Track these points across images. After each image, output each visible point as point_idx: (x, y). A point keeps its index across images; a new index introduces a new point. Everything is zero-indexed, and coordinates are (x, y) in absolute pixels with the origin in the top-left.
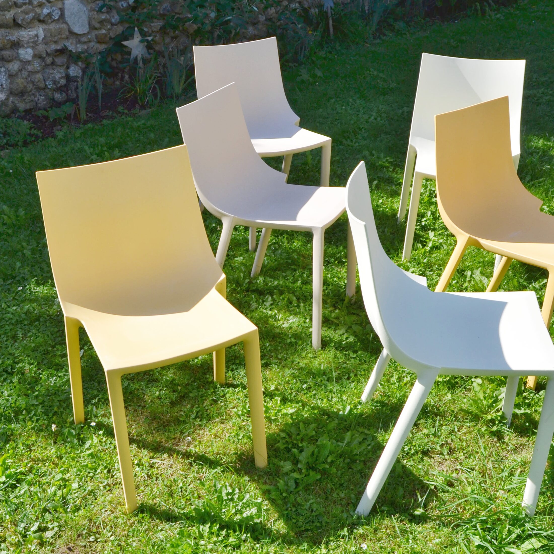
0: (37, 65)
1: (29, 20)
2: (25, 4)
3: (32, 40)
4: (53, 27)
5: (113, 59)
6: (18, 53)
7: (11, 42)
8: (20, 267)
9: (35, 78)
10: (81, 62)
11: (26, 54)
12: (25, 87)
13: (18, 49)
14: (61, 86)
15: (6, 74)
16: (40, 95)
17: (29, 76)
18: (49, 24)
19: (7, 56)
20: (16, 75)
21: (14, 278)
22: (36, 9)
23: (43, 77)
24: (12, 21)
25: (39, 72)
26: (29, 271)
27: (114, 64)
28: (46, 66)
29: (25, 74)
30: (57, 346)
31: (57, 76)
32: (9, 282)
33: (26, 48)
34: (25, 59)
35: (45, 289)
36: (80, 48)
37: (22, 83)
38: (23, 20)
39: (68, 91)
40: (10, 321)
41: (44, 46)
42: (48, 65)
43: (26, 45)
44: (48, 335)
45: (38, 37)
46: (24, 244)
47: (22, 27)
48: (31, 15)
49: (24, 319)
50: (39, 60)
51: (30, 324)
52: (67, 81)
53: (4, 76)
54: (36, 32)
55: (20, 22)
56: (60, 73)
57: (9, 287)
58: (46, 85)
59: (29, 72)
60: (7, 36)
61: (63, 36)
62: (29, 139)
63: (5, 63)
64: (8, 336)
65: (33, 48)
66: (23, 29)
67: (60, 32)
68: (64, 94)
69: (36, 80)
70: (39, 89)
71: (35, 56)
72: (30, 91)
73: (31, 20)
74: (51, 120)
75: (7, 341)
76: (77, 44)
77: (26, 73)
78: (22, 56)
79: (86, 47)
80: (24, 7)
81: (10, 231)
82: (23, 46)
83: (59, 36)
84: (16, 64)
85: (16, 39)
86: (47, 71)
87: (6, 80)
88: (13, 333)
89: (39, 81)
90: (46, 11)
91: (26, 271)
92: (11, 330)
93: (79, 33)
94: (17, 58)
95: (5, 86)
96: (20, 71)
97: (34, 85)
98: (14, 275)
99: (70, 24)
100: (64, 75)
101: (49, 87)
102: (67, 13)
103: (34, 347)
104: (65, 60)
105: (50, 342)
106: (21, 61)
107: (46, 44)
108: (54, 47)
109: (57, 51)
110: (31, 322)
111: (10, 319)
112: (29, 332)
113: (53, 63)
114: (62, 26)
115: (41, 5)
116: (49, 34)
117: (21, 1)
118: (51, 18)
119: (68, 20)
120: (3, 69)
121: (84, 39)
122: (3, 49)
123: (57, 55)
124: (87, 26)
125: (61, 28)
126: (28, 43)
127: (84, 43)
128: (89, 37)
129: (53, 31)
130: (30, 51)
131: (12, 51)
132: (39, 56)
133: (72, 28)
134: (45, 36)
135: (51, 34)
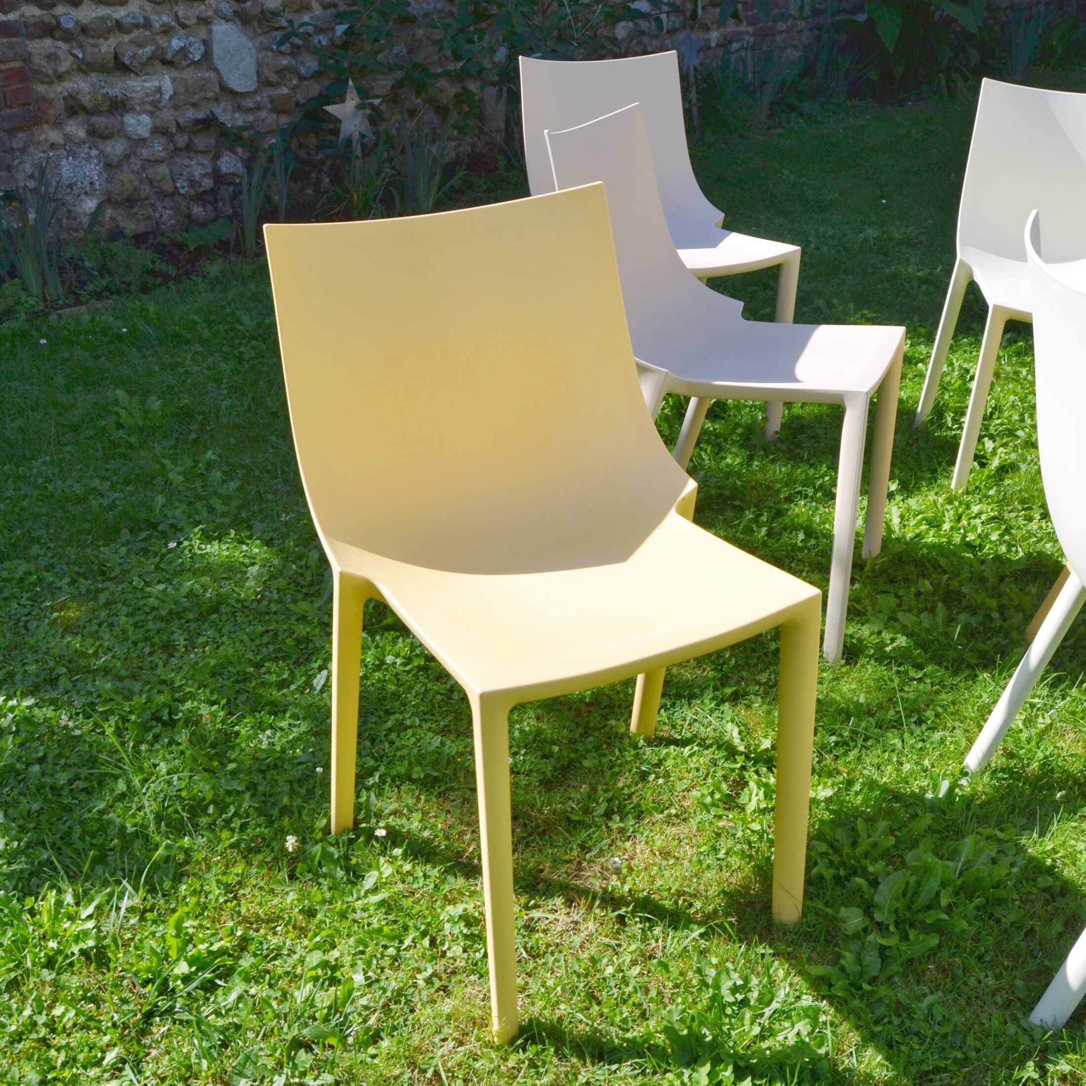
0: (158, 148)
1: (144, 59)
2: (136, 26)
3: (151, 99)
4: (189, 74)
5: (301, 146)
6: (123, 123)
7: (111, 100)
8: (164, 506)
9: (156, 173)
10: (243, 146)
11: (138, 125)
12: (136, 189)
13: (122, 116)
14: (204, 192)
15: (100, 161)
16: (164, 207)
17: (143, 169)
18: (183, 69)
19: (102, 127)
20: (119, 165)
21: (154, 526)
22: (158, 38)
23: (171, 172)
24: (110, 58)
25: (162, 162)
26: (184, 512)
27: (303, 154)
28: (177, 150)
29: (136, 164)
30: (266, 664)
31: (198, 172)
32: (143, 535)
33: (139, 113)
34: (136, 134)
35: (224, 548)
36: (240, 119)
37: (131, 182)
38: (133, 57)
39: (216, 200)
40: (154, 613)
41: (172, 111)
42: (180, 150)
43: (138, 108)
44: (242, 641)
45: (161, 94)
46: (167, 462)
47: (132, 71)
48: (149, 49)
49: (185, 610)
50: (163, 140)
51: (198, 620)
52: (215, 183)
53: (95, 165)
54: (157, 84)
55: (126, 60)
56: (203, 165)
57: (144, 545)
58: (176, 188)
59: (145, 160)
60: (102, 87)
61: (210, 94)
62: (151, 281)
63: (97, 140)
64: (153, 645)
65: (151, 114)
66: (133, 75)
67: (203, 86)
68: (210, 208)
69: (158, 177)
70: (163, 195)
71: (155, 130)
72: (146, 199)
73: (149, 59)
74: (192, 249)
75: (151, 654)
76: (234, 112)
77: (139, 163)
78: (128, 129)
79: (251, 119)
80: (136, 33)
81: (133, 440)
82: (133, 109)
83: (202, 94)
84: (119, 144)
85: (119, 94)
86: (179, 160)
87: (100, 174)
88: (165, 638)
89: (163, 179)
90: (176, 43)
91: (177, 512)
92: (159, 631)
93: (239, 90)
94: (121, 132)
95: (97, 186)
96: (127, 157)
97: (152, 186)
98: (153, 520)
99: (222, 72)
100: (209, 170)
101: (182, 191)
102: (217, 51)
103: (214, 667)
104: (213, 141)
105: (249, 655)
106: (129, 138)
107: (176, 107)
108: (190, 114)
109: (197, 122)
110: (201, 615)
111: (153, 609)
112: (199, 634)
113: (189, 147)
114: (208, 74)
115: (167, 31)
116: (182, 89)
117: (129, 20)
118: (186, 57)
119: (218, 63)
120: (94, 152)
121: (248, 103)
122: (94, 112)
123: (198, 131)
124: (255, 79)
125: (204, 79)
126: (142, 104)
127: (249, 110)
128: (258, 99)
129: (189, 83)
130: (147, 119)
131: (111, 118)
132: (164, 131)
133: (225, 79)
134: (175, 93)
135: (186, 90)
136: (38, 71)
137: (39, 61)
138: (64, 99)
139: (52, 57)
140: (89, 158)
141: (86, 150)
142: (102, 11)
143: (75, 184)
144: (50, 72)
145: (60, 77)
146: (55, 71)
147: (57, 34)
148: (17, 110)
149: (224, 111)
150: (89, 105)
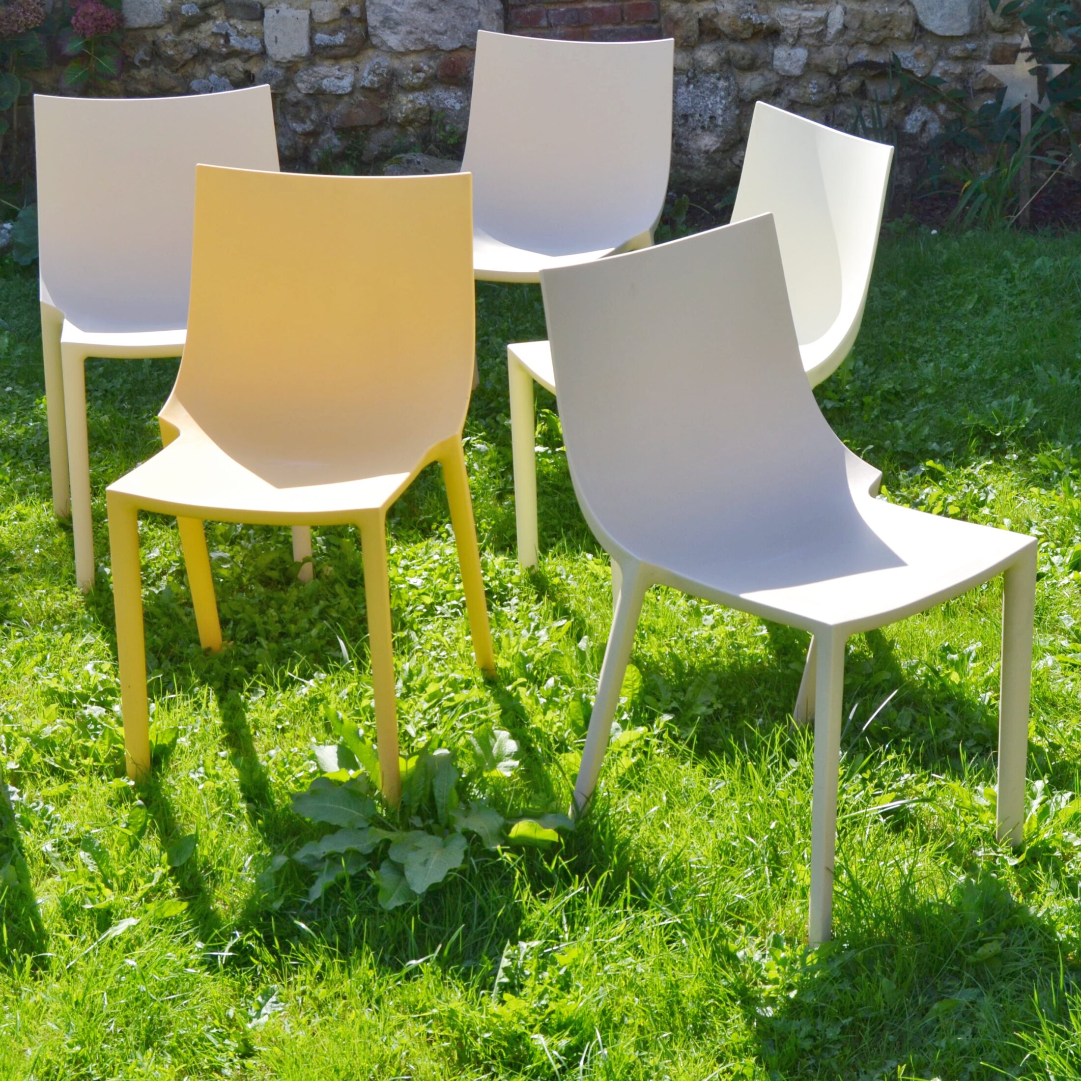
0: (813, 89)
3: (811, 30)
6: (773, 54)
7: (754, 25)
11: (787, 60)
13: (775, 46)
15: (729, 95)
19: (739, 56)
25: (817, 107)
28: (841, 96)
33: (793, 46)
34: (784, 71)
42: (846, 95)
43: (791, 40)
45: (827, 26)
50: (824, 81)
53: (722, 98)
54: (821, 14)
59: (794, 102)
60: (747, 12)
61: (897, 34)
63: (731, 71)
65: (811, 48)
67: (887, 23)
71: (808, 66)
78: (776, 63)
82: (785, 41)
83: (884, 33)
87: (726, 109)
93: (939, 32)
94: (768, 64)
95: (719, 122)
99: (918, 9)
106: (774, 73)
108: (863, 54)
109: (868, 65)
113: (862, 92)
114: (902, 9)
116: (856, 24)
120: (722, 84)
121: (956, 50)
122: (734, 40)
123: (874, 77)
124: (966, 20)
125: (892, 15)
126: (799, 36)
127: (957, 59)
128: (970, 46)
129: (869, 17)
130: (801, 54)
131: (758, 47)
132: (823, 70)
133: (921, 17)
134: (845, 27)
135: (862, 25)
138: (700, 21)
140: (714, 89)
141: (713, 80)
143: (692, 115)
148: (635, 26)
149: (917, 56)
150: (727, 30)
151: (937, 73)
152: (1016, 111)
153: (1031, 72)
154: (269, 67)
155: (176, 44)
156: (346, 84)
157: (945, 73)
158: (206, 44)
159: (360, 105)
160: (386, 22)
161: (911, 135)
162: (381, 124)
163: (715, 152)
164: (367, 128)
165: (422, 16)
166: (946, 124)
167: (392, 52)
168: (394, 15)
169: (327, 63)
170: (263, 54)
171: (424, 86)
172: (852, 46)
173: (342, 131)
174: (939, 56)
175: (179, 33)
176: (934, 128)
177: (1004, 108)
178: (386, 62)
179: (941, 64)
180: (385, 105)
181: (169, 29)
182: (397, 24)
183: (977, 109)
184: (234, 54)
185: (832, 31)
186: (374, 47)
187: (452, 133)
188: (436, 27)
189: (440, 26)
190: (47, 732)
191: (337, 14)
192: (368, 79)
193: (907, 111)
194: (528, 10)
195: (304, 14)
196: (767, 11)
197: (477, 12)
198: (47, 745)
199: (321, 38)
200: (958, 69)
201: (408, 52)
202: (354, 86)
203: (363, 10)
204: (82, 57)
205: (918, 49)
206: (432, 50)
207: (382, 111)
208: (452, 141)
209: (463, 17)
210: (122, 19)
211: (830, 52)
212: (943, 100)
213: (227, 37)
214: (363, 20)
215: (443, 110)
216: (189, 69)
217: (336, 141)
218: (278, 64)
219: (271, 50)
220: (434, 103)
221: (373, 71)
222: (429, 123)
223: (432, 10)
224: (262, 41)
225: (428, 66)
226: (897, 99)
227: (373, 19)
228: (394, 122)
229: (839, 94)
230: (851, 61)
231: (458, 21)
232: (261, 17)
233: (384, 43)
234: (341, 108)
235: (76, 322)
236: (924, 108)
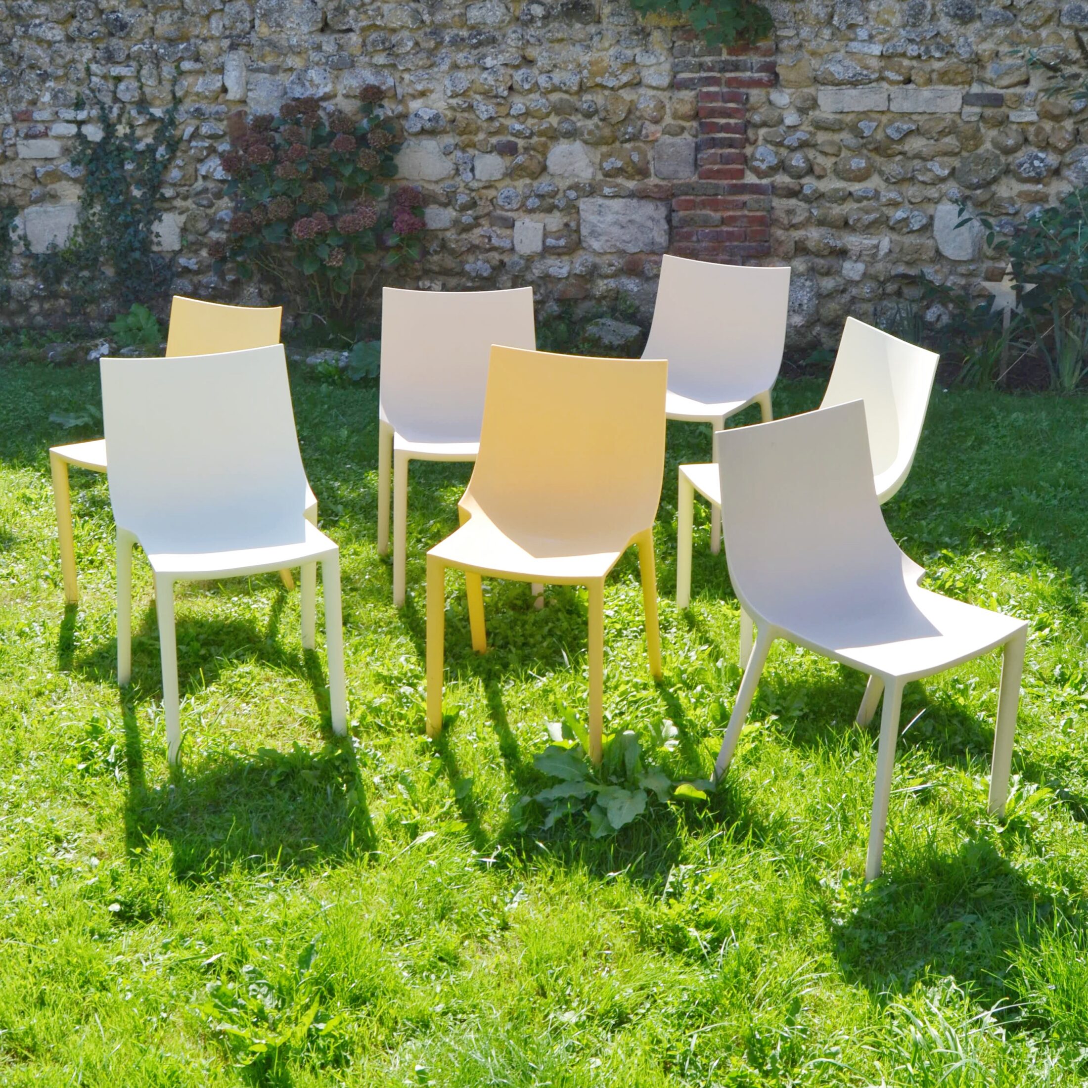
0: (867, 290)
1: (867, 223)
2: (867, 198)
3: (868, 252)
4: (907, 239)
6: (842, 266)
7: (831, 247)
11: (851, 270)
13: (842, 261)
15: (812, 290)
18: (902, 234)
19: (820, 266)
20: (830, 296)
22: (884, 209)
23: (874, 310)
24: (841, 219)
25: (869, 301)
33: (856, 261)
34: (850, 277)
37: (835, 310)
38: (859, 219)
42: (889, 295)
43: (855, 258)
45: (878, 251)
47: (855, 230)
48: (874, 216)
50: (874, 285)
54: (875, 242)
55: (852, 222)
59: (853, 297)
60: (828, 238)
61: (924, 257)
63: (817, 275)
65: (867, 264)
66: (857, 233)
67: (918, 250)
71: (867, 276)
73: (873, 223)
77: (848, 298)
78: (844, 272)
80: (865, 203)
82: (851, 258)
83: (915, 256)
84: (832, 281)
85: (839, 245)
87: (810, 300)
90: (900, 214)
93: (952, 258)
94: (839, 272)
95: (805, 307)
99: (939, 242)
102: (937, 224)
104: (920, 294)
106: (842, 278)
108: (901, 269)
109: (904, 276)
113: (899, 293)
114: (925, 241)
115: (895, 204)
116: (897, 249)
117: (860, 193)
118: (908, 226)
119: (936, 234)
120: (808, 283)
121: (962, 269)
122: (818, 255)
123: (907, 284)
124: (970, 251)
125: (922, 245)
126: (860, 255)
127: (963, 275)
128: (971, 267)
129: (906, 246)
130: (861, 267)
131: (832, 261)
132: (875, 278)
133: (940, 247)
134: (890, 251)
135: (901, 250)
136: (777, 220)
137: (780, 214)
138: (796, 242)
139: (790, 212)
140: (803, 287)
142: (840, 184)
144: (786, 222)
145: (794, 227)
146: (790, 221)
147: (801, 196)
148: (754, 244)
149: (936, 272)
150: (814, 250)
151: (949, 284)
152: (1000, 313)
153: (1013, 287)
154: (516, 258)
155: (457, 241)
156: (564, 272)
157: (954, 284)
158: (477, 242)
159: (572, 285)
160: (592, 233)
161: (930, 323)
162: (585, 298)
163: (802, 326)
164: (576, 301)
165: (616, 231)
166: (953, 316)
167: (594, 252)
168: (598, 229)
169: (553, 257)
170: (512, 249)
171: (614, 276)
172: (894, 263)
173: (559, 301)
174: (951, 273)
175: (459, 234)
176: (945, 319)
177: (992, 310)
178: (591, 259)
179: (952, 277)
180: (589, 286)
181: (453, 231)
182: (600, 235)
183: (973, 307)
184: (493, 249)
185: (882, 253)
186: (584, 249)
187: (630, 307)
188: (624, 238)
189: (627, 237)
190: (377, 702)
191: (561, 227)
192: (578, 269)
193: (928, 307)
194: (685, 230)
195: (540, 226)
196: (840, 238)
197: (652, 230)
198: (376, 711)
199: (550, 242)
200: (963, 282)
201: (605, 253)
202: (569, 273)
203: (578, 225)
204: (398, 247)
205: (937, 267)
206: (621, 253)
207: (587, 290)
208: (631, 311)
209: (642, 232)
210: (424, 224)
211: (880, 266)
212: (952, 301)
213: (490, 238)
214: (578, 231)
215: (626, 291)
216: (464, 257)
217: (555, 308)
218: (521, 257)
219: (518, 247)
220: (620, 286)
221: (582, 264)
222: (616, 299)
223: (623, 227)
224: (512, 242)
225: (618, 263)
226: (923, 298)
227: (584, 231)
228: (593, 297)
229: (884, 294)
230: (893, 273)
231: (639, 235)
232: (513, 226)
233: (590, 246)
234: (560, 286)
235: (403, 434)
236: (939, 306)
